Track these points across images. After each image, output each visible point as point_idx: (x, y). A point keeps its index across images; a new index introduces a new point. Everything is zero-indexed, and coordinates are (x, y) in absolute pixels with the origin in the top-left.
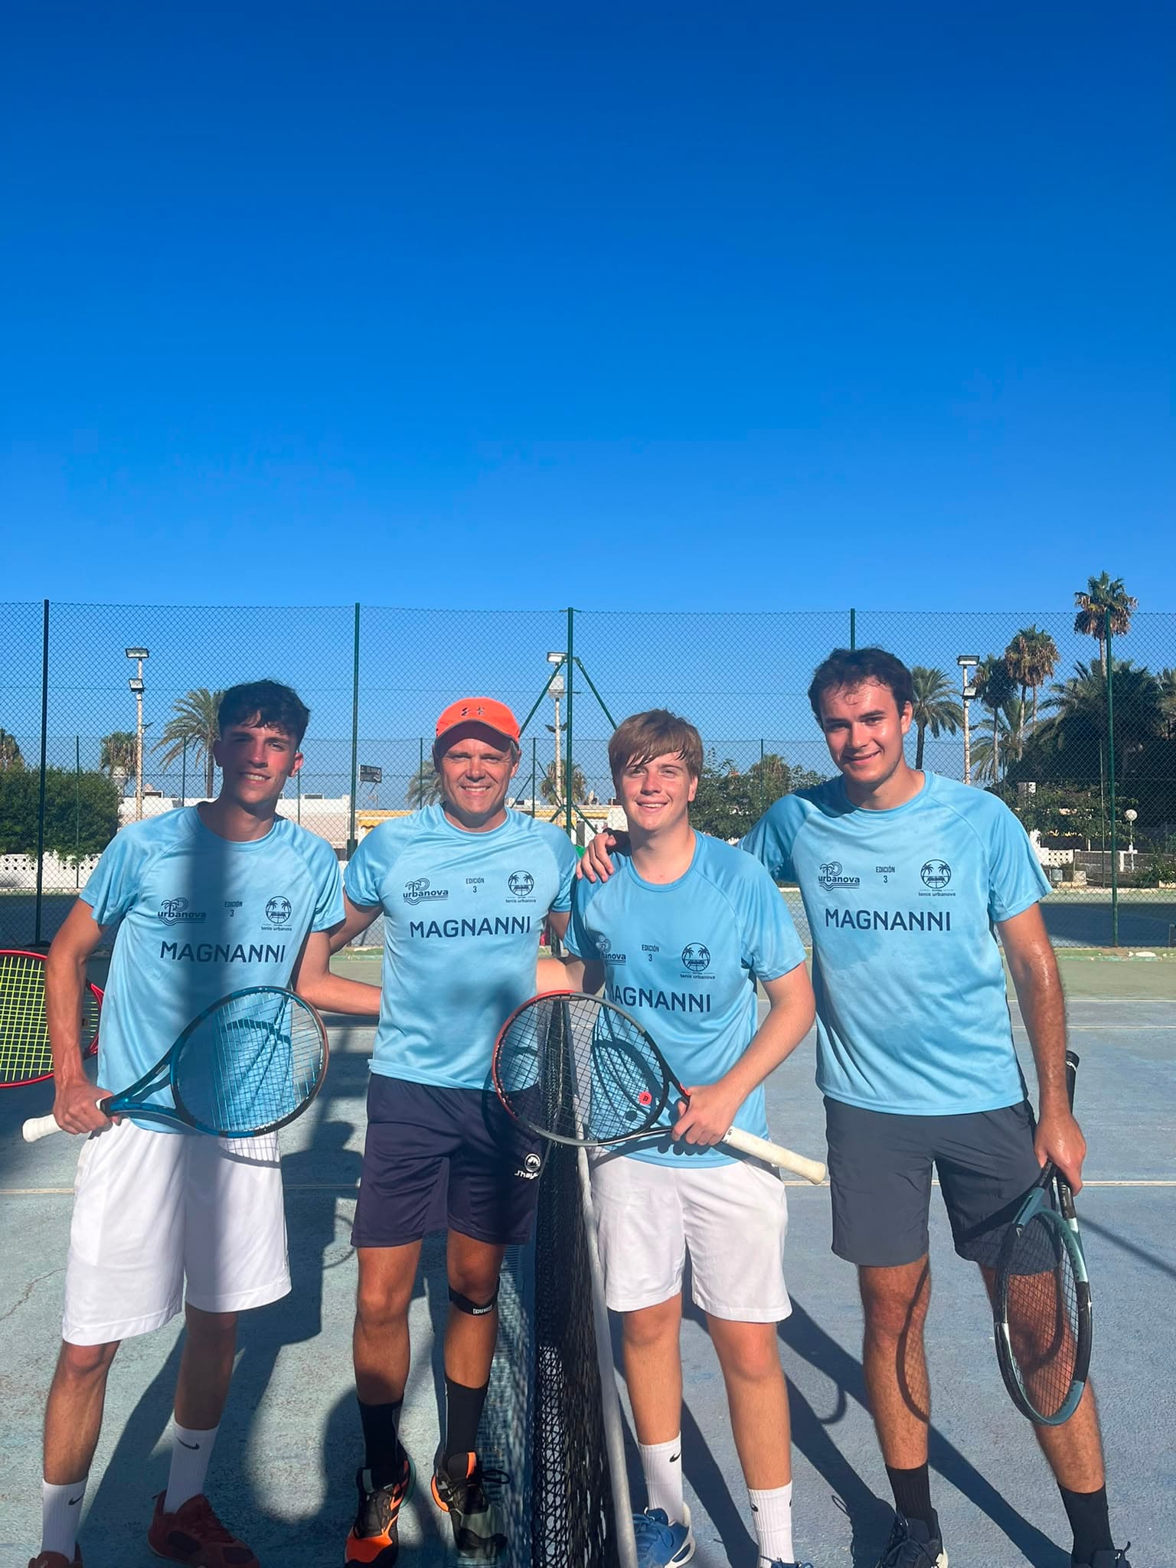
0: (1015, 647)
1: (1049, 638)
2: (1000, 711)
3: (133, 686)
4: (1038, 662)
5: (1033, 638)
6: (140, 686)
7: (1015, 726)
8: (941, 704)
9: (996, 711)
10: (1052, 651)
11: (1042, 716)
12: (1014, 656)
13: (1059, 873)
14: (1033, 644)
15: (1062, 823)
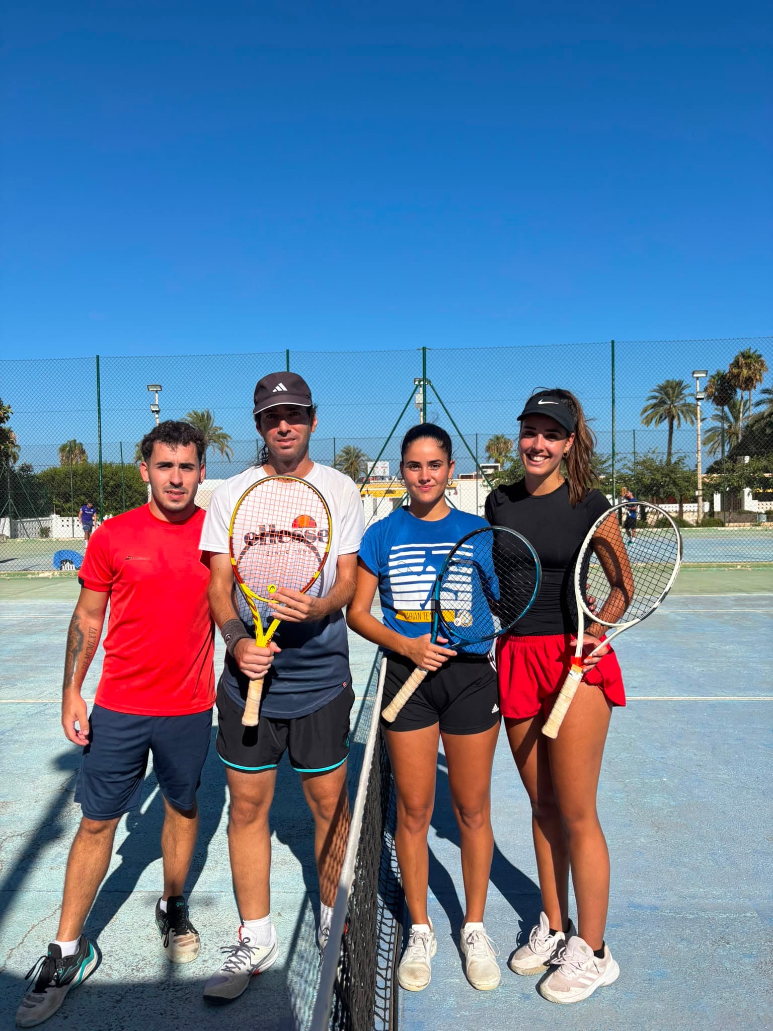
0: (736, 364)
1: (760, 356)
2: (726, 408)
3: (154, 409)
4: (753, 373)
5: (749, 357)
6: (158, 409)
7: (737, 419)
8: (684, 405)
9: (723, 409)
10: (762, 365)
11: (754, 411)
12: (735, 371)
13: (765, 516)
14: (749, 361)
15: (765, 483)
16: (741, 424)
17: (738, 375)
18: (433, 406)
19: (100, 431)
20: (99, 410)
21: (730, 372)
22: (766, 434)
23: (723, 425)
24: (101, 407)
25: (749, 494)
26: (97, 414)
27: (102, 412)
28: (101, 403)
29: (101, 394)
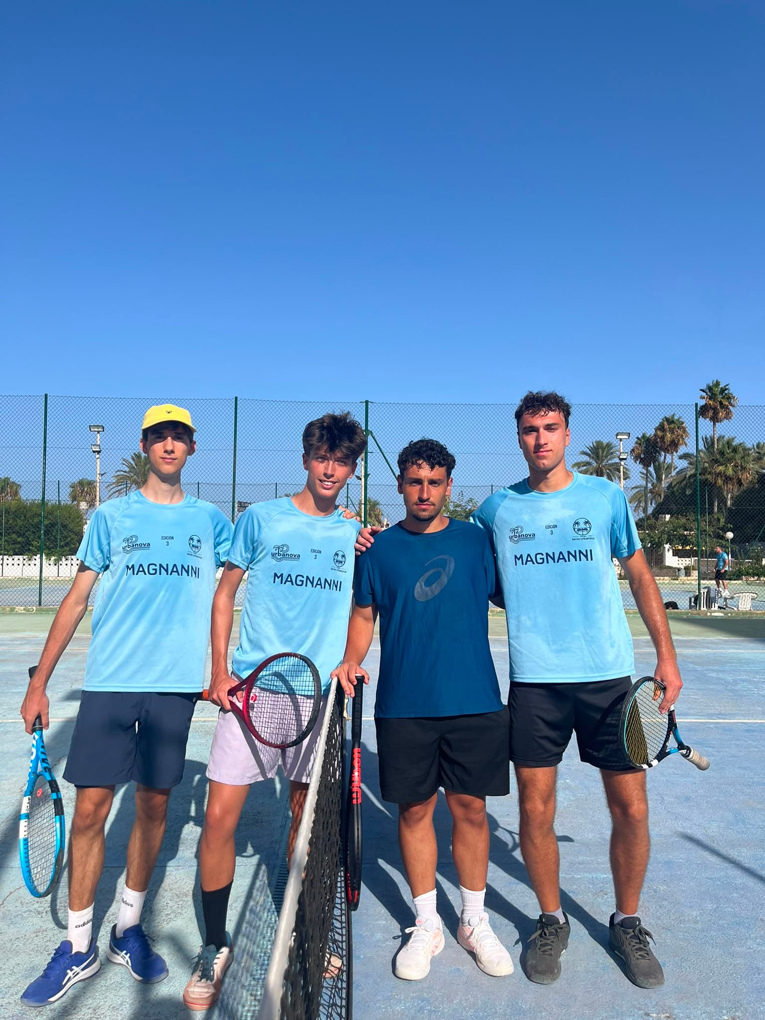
0: (661, 428)
1: (682, 423)
4: (676, 438)
5: (672, 422)
7: (659, 479)
8: (611, 464)
9: (648, 468)
10: (684, 431)
13: (683, 571)
14: (672, 426)
15: (685, 541)
16: (664, 484)
17: (663, 438)
18: (374, 455)
19: (44, 468)
20: (45, 447)
21: (655, 435)
22: (686, 495)
23: (647, 484)
24: (47, 445)
25: (668, 550)
26: (42, 451)
27: (47, 449)
28: (47, 440)
29: (48, 432)
